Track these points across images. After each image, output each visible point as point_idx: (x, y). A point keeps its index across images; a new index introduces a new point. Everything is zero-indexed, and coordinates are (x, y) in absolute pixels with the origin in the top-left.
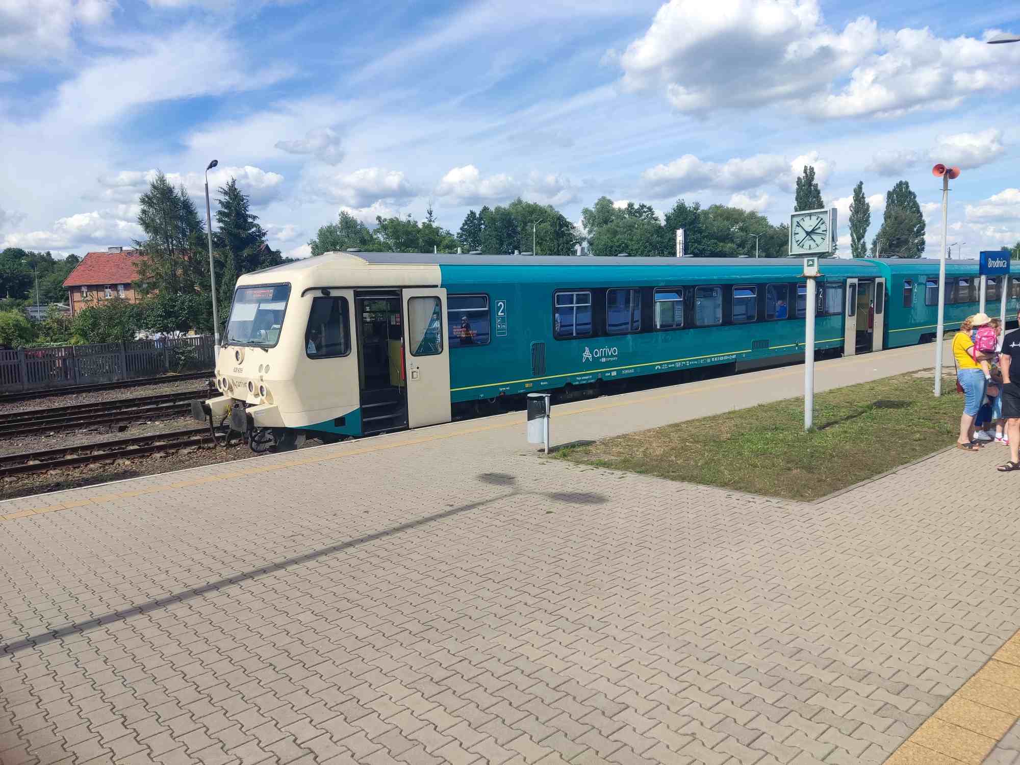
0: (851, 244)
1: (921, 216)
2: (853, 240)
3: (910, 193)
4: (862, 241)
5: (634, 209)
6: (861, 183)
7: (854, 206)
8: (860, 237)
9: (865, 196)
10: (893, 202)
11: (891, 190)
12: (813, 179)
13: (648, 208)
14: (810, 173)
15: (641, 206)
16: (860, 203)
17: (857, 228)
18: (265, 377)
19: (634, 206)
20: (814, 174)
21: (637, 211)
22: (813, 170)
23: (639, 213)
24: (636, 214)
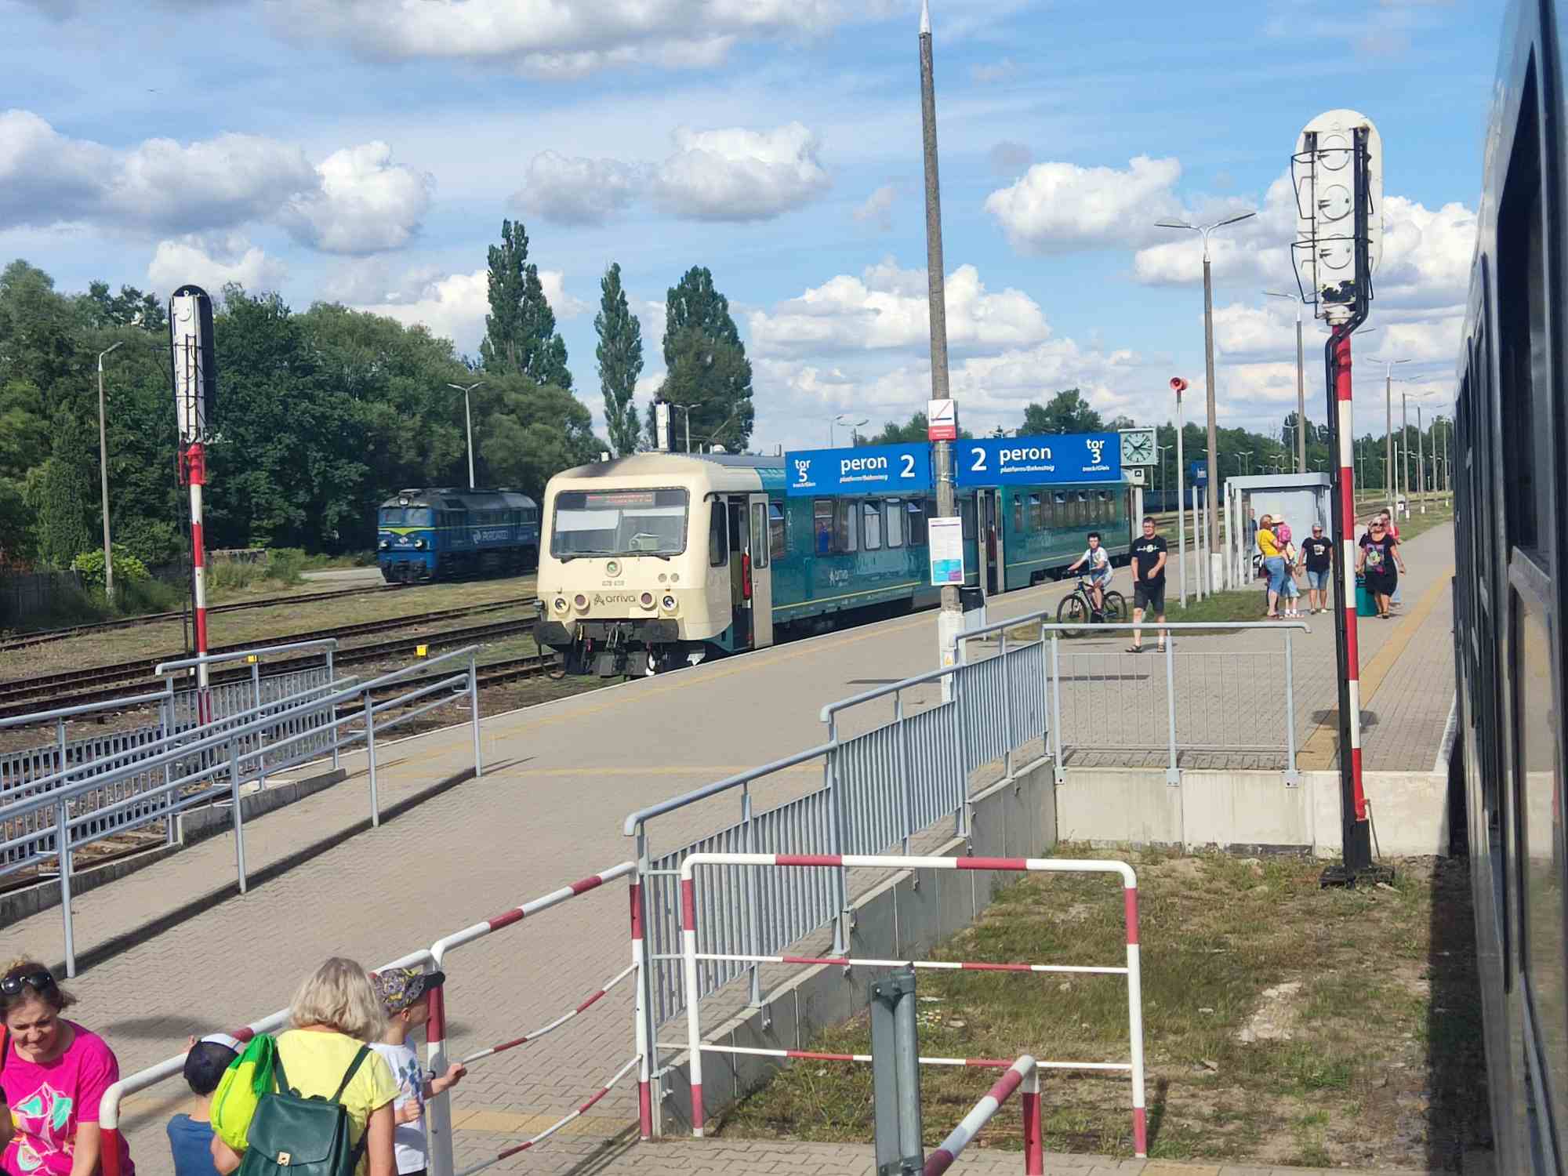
0: (606, 413)
1: (741, 350)
2: (609, 403)
3: (714, 296)
4: (628, 406)
5: (108, 298)
6: (617, 268)
7: (604, 320)
8: (625, 395)
9: (626, 299)
10: (680, 314)
11: (676, 288)
12: (525, 254)
13: (145, 300)
14: (516, 239)
15: (125, 293)
16: (618, 316)
17: (614, 373)
18: (673, 585)
19: (109, 292)
20: (527, 242)
21: (118, 306)
22: (523, 231)
23: (124, 311)
24: (115, 314)
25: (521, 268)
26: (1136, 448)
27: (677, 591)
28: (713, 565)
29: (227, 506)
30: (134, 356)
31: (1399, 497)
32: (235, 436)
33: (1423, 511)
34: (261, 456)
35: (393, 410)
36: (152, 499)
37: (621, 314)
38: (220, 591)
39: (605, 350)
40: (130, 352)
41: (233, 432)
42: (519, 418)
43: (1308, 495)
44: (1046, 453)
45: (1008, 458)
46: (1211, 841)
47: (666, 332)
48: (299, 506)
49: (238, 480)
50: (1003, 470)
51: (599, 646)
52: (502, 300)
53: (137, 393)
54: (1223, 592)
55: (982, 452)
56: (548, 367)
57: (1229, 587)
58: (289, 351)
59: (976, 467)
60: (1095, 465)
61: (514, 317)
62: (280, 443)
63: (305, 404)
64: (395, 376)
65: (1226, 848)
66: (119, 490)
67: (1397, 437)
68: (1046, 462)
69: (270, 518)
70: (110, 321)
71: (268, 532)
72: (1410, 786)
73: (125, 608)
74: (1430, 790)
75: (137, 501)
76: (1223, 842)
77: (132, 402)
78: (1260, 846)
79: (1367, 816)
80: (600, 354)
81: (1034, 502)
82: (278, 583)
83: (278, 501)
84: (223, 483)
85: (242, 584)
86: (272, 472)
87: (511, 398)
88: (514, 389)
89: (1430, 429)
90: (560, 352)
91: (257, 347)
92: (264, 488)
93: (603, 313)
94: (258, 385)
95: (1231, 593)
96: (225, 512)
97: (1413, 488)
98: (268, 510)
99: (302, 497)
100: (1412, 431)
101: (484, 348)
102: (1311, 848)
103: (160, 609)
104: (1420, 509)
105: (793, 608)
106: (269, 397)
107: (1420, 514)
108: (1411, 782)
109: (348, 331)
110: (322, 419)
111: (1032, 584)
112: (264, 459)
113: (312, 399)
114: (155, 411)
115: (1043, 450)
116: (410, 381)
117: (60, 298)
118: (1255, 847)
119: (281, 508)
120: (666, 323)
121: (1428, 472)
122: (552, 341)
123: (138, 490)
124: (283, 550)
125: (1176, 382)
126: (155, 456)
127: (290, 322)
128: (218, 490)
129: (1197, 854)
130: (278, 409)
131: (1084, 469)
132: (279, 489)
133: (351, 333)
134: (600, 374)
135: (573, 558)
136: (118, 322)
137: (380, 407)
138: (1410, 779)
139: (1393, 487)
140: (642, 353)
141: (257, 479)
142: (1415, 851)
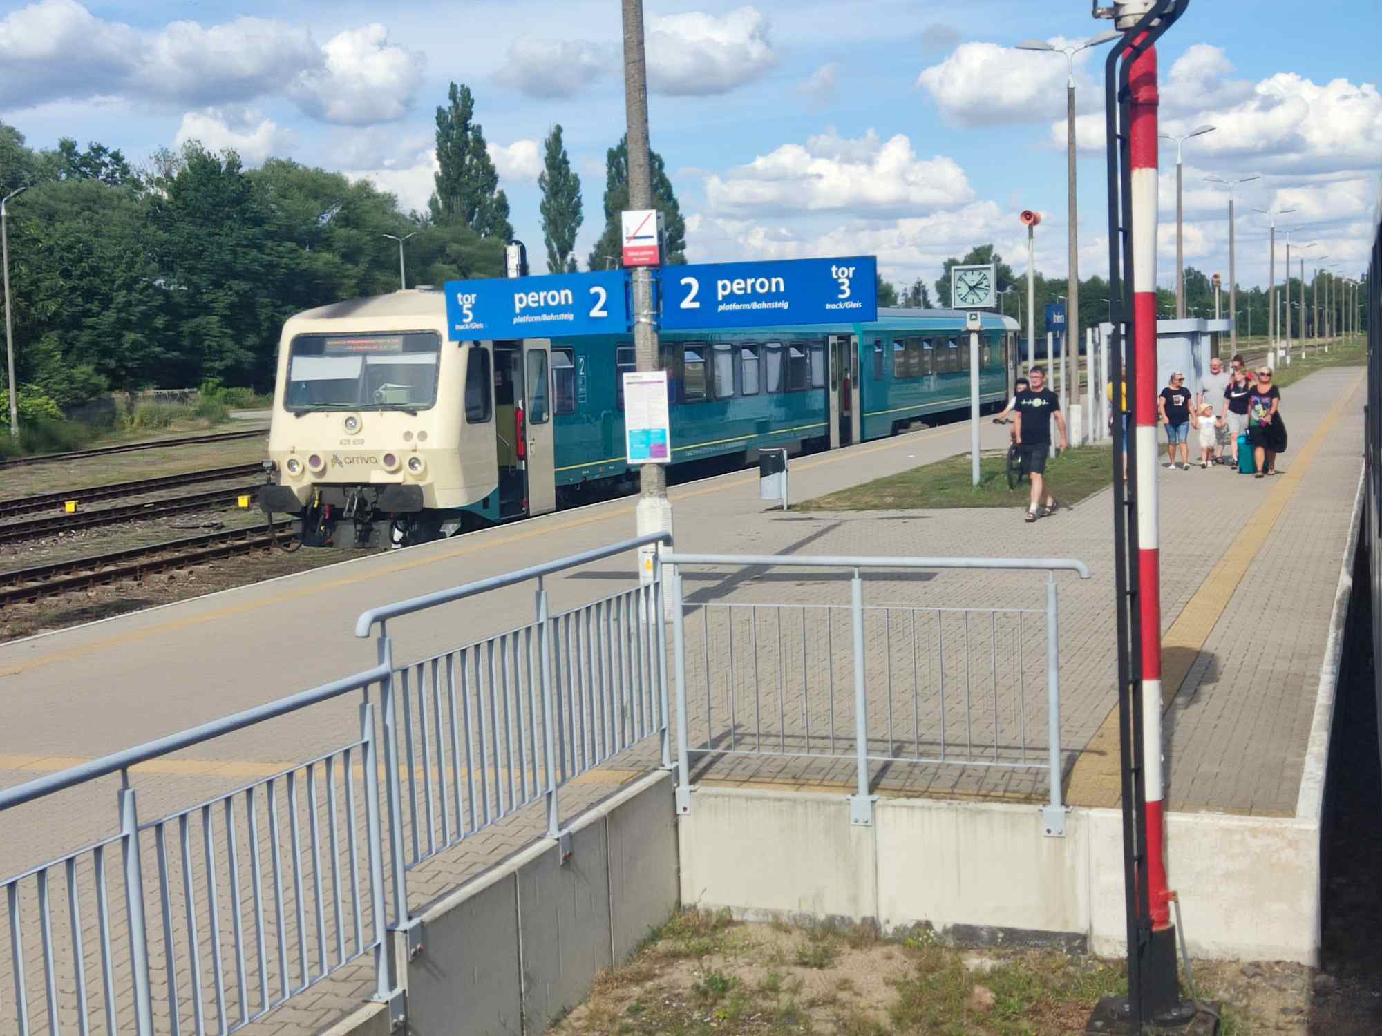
1: (676, 206)
2: (552, 255)
4: (569, 258)
5: (76, 154)
6: (559, 129)
7: (547, 178)
8: (566, 247)
9: (568, 158)
10: (618, 173)
11: (615, 148)
12: (469, 115)
13: (111, 156)
14: (462, 101)
15: (92, 149)
16: (560, 173)
17: (556, 227)
18: (421, 445)
19: (76, 148)
20: (472, 104)
21: (86, 161)
22: (469, 94)
23: (91, 167)
24: (84, 169)
25: (466, 128)
26: (971, 288)
27: (424, 451)
28: (471, 420)
29: (180, 349)
30: (96, 207)
31: (1284, 344)
32: (188, 282)
33: (1304, 356)
34: (213, 301)
35: (337, 259)
36: (107, 341)
37: (563, 172)
38: (141, 431)
39: (547, 206)
40: (91, 204)
41: (186, 279)
42: (460, 268)
43: (1183, 342)
44: (778, 284)
45: (727, 292)
46: (922, 918)
47: (606, 190)
48: (249, 349)
49: (190, 325)
50: (721, 308)
51: (336, 515)
52: (449, 158)
53: (96, 242)
54: (1083, 446)
55: (694, 282)
56: (491, 221)
57: (1090, 442)
58: (239, 203)
59: (687, 304)
60: (843, 301)
61: (460, 174)
62: (231, 290)
63: (254, 253)
64: (340, 227)
65: (946, 931)
66: (78, 333)
67: (1282, 289)
68: (776, 297)
69: (222, 359)
70: (77, 175)
71: (220, 373)
72: (1256, 844)
73: (29, 447)
74: (1289, 853)
75: (93, 343)
76: (942, 920)
77: (90, 251)
78: (1002, 930)
79: (1173, 919)
80: (544, 209)
81: (897, 348)
82: (204, 422)
83: (229, 344)
84: (177, 326)
85: (166, 423)
86: (224, 317)
87: (454, 248)
88: (457, 241)
89: (1313, 282)
90: (503, 206)
91: (210, 200)
92: (216, 331)
93: (546, 171)
94: (211, 235)
95: (1091, 448)
96: (176, 354)
97: (1295, 335)
98: (220, 352)
99: (252, 340)
100: (1295, 284)
101: (433, 203)
102: (1084, 938)
103: (68, 448)
104: (1300, 355)
105: (585, 468)
106: (220, 245)
107: (1301, 360)
108: (1255, 837)
109: (296, 184)
110: (272, 266)
111: (895, 433)
112: (215, 305)
113: (261, 249)
114: (112, 259)
115: (774, 280)
116: (354, 232)
117: (29, 153)
118: (993, 932)
119: (232, 351)
120: (606, 181)
121: (1310, 321)
122: (496, 196)
123: (95, 333)
124: (233, 390)
125: (1027, 215)
126: (111, 300)
127: (241, 176)
128: (171, 333)
129: (902, 938)
130: (228, 257)
131: (828, 306)
132: (229, 331)
133: (301, 187)
134: (544, 228)
135: (308, 411)
136: (85, 175)
137: (327, 256)
138: (1254, 832)
139: (1275, 333)
140: (582, 208)
141: (208, 323)
142: (1261, 954)
